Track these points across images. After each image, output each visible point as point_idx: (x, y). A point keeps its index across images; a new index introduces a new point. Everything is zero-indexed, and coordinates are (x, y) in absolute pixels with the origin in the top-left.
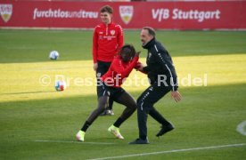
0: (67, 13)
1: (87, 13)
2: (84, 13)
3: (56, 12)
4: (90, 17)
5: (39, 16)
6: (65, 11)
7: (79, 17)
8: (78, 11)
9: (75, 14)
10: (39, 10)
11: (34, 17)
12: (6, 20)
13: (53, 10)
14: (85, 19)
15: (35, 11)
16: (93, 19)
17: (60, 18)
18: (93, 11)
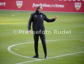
0: (49, 5)
1: (59, 5)
2: (57, 5)
3: (43, 5)
4: (60, 7)
5: (35, 6)
6: (48, 4)
7: (55, 7)
8: (54, 4)
9: (53, 6)
10: (35, 4)
11: (33, 7)
12: (19, 8)
13: (42, 4)
14: (58, 8)
15: (34, 4)
16: (61, 8)
17: (46, 7)
18: (62, 4)
